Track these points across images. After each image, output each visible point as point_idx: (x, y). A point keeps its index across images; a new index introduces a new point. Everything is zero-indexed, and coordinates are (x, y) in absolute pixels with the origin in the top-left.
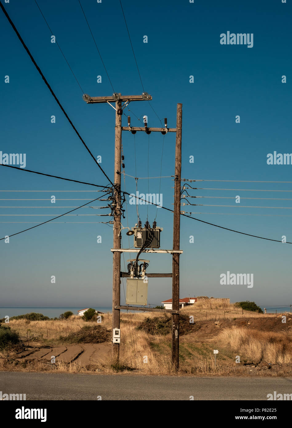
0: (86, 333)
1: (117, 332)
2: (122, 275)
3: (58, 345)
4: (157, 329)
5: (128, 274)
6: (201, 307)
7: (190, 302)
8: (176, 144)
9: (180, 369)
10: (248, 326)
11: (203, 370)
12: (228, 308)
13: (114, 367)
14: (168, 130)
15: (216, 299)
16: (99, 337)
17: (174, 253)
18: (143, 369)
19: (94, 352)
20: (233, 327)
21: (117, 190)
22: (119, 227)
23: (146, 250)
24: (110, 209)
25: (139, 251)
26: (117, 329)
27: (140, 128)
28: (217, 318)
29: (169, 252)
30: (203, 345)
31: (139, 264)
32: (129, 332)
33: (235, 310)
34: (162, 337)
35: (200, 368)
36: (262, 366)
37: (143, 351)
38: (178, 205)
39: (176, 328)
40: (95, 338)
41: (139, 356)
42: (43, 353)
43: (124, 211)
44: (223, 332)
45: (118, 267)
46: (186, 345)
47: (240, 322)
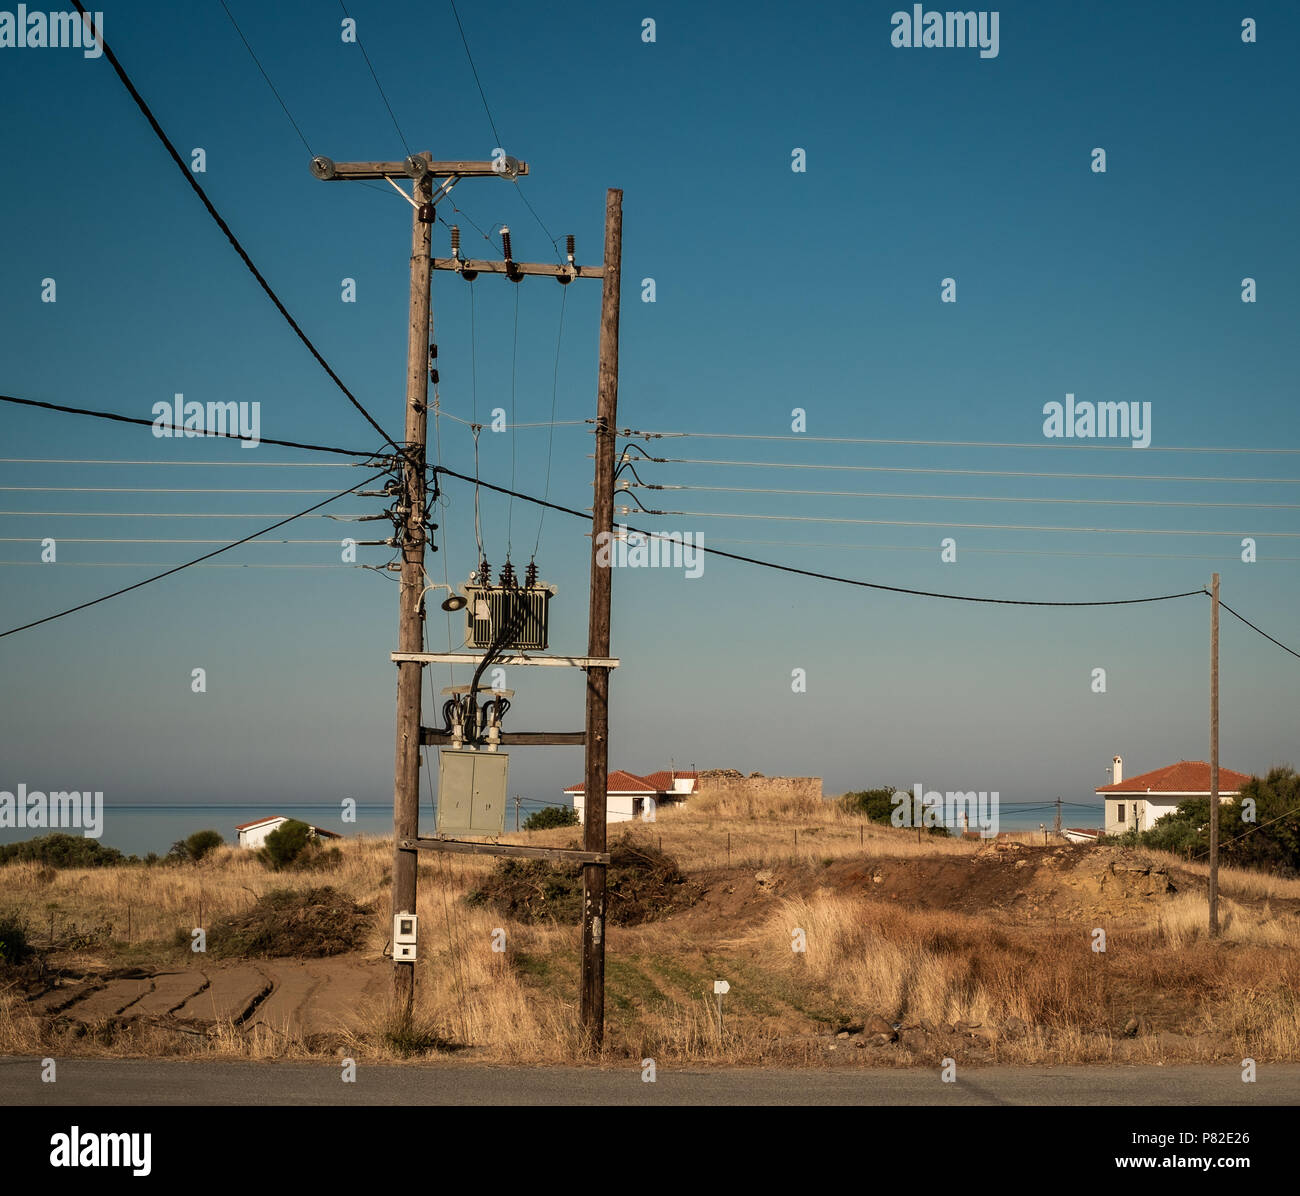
0: (275, 916)
1: (407, 926)
2: (424, 736)
3: (173, 966)
4: (544, 902)
5: (445, 735)
6: (713, 813)
7: (673, 789)
8: (603, 317)
9: (605, 1047)
10: (874, 891)
11: (678, 1048)
12: (816, 816)
13: (395, 1041)
14: (578, 273)
15: (771, 781)
16: (325, 932)
17: (590, 667)
18: (490, 1046)
19: (310, 992)
20: (820, 892)
21: (413, 463)
22: (419, 582)
23: (503, 657)
24: (389, 523)
25: (480, 660)
26: (405, 916)
27: (491, 262)
28: (769, 856)
29: (577, 662)
30: (709, 961)
31: (480, 703)
32: (437, 912)
33: (841, 825)
34: (561, 933)
35: (672, 1040)
36: (872, 1034)
37: (489, 988)
38: (605, 512)
39: (595, 912)
40: (311, 936)
41: (475, 1004)
42: (123, 997)
43: (434, 527)
44: (780, 912)
45: (414, 711)
46: (646, 961)
47: (848, 874)
